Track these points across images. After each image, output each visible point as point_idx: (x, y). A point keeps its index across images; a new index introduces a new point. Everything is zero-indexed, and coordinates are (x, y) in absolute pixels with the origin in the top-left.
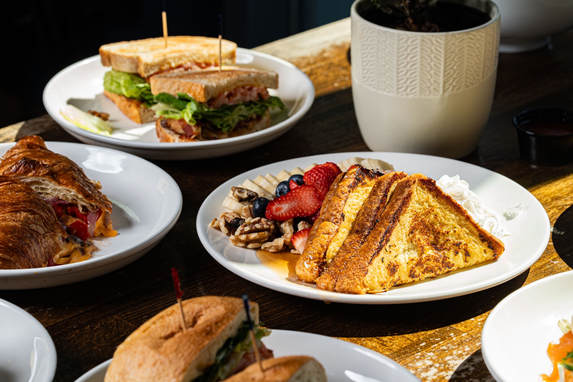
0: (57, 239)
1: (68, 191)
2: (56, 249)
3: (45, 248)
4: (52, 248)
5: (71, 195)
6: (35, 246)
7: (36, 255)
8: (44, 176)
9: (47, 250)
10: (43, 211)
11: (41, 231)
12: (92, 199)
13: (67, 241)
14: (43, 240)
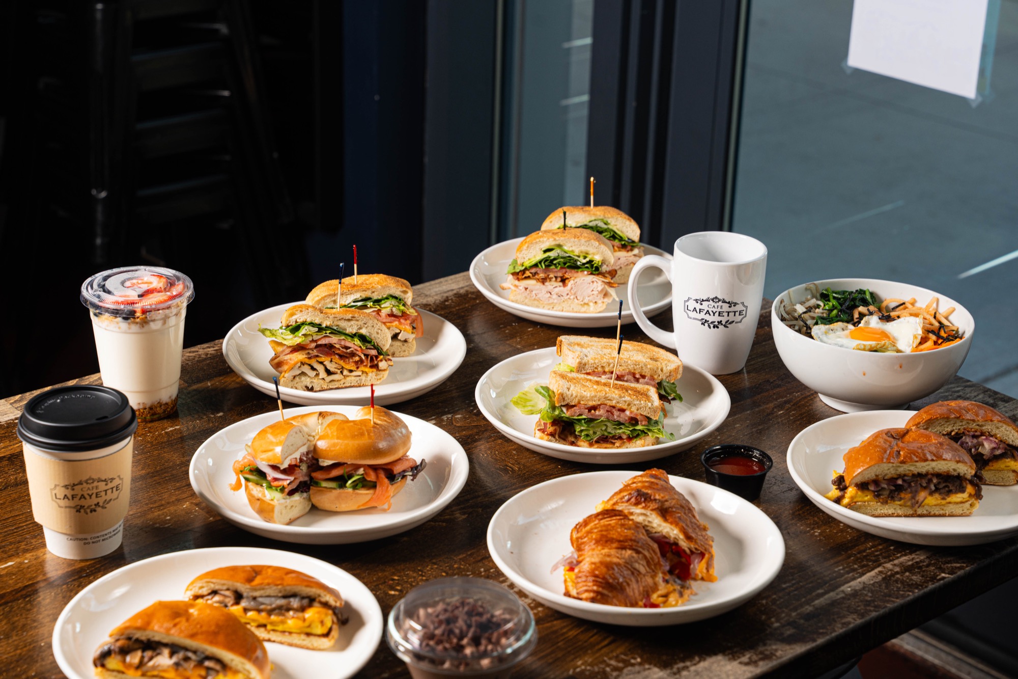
0: (657, 579)
1: (672, 529)
2: (655, 588)
3: (644, 587)
4: (651, 587)
5: (674, 534)
6: (634, 585)
7: (634, 593)
8: (652, 510)
9: (646, 589)
10: (648, 551)
11: (642, 570)
12: (692, 541)
13: (667, 582)
14: (643, 580)
